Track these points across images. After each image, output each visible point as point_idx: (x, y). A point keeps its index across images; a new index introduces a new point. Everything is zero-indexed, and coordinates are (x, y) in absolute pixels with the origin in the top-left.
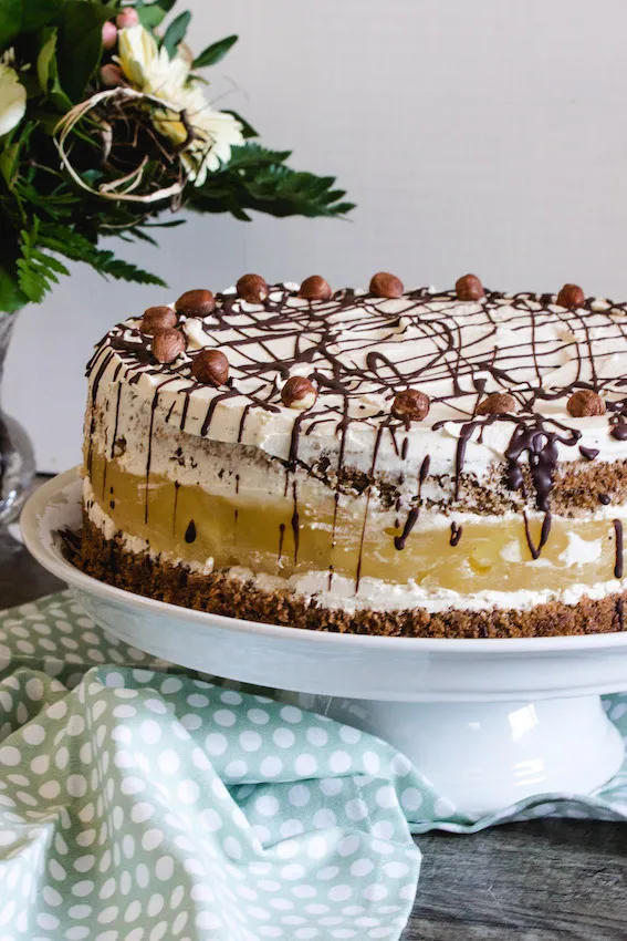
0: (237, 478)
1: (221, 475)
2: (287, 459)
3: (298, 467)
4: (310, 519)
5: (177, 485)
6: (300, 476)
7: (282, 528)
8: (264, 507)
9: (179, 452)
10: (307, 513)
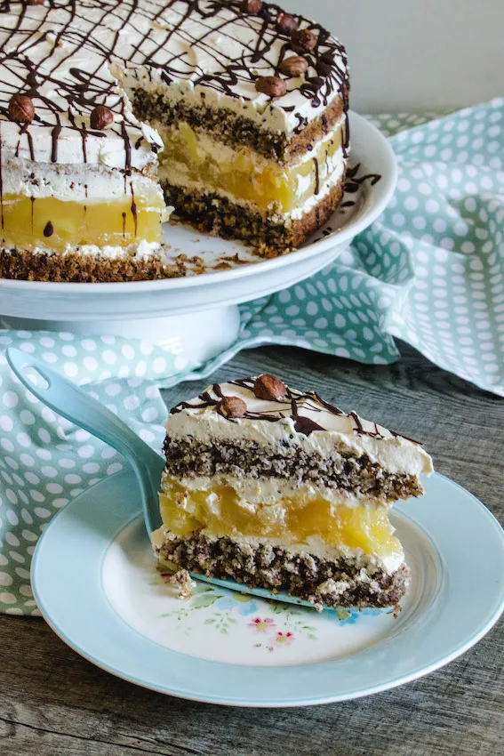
0: (86, 187)
1: (71, 187)
2: (124, 168)
3: (132, 171)
4: (145, 205)
5: (33, 199)
6: (134, 177)
7: (124, 215)
8: (108, 203)
9: (32, 176)
10: (142, 201)
